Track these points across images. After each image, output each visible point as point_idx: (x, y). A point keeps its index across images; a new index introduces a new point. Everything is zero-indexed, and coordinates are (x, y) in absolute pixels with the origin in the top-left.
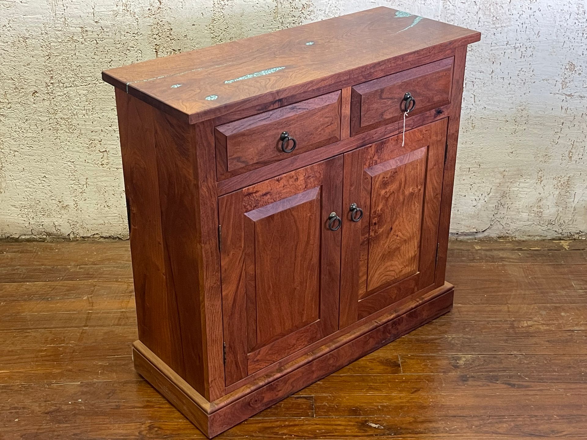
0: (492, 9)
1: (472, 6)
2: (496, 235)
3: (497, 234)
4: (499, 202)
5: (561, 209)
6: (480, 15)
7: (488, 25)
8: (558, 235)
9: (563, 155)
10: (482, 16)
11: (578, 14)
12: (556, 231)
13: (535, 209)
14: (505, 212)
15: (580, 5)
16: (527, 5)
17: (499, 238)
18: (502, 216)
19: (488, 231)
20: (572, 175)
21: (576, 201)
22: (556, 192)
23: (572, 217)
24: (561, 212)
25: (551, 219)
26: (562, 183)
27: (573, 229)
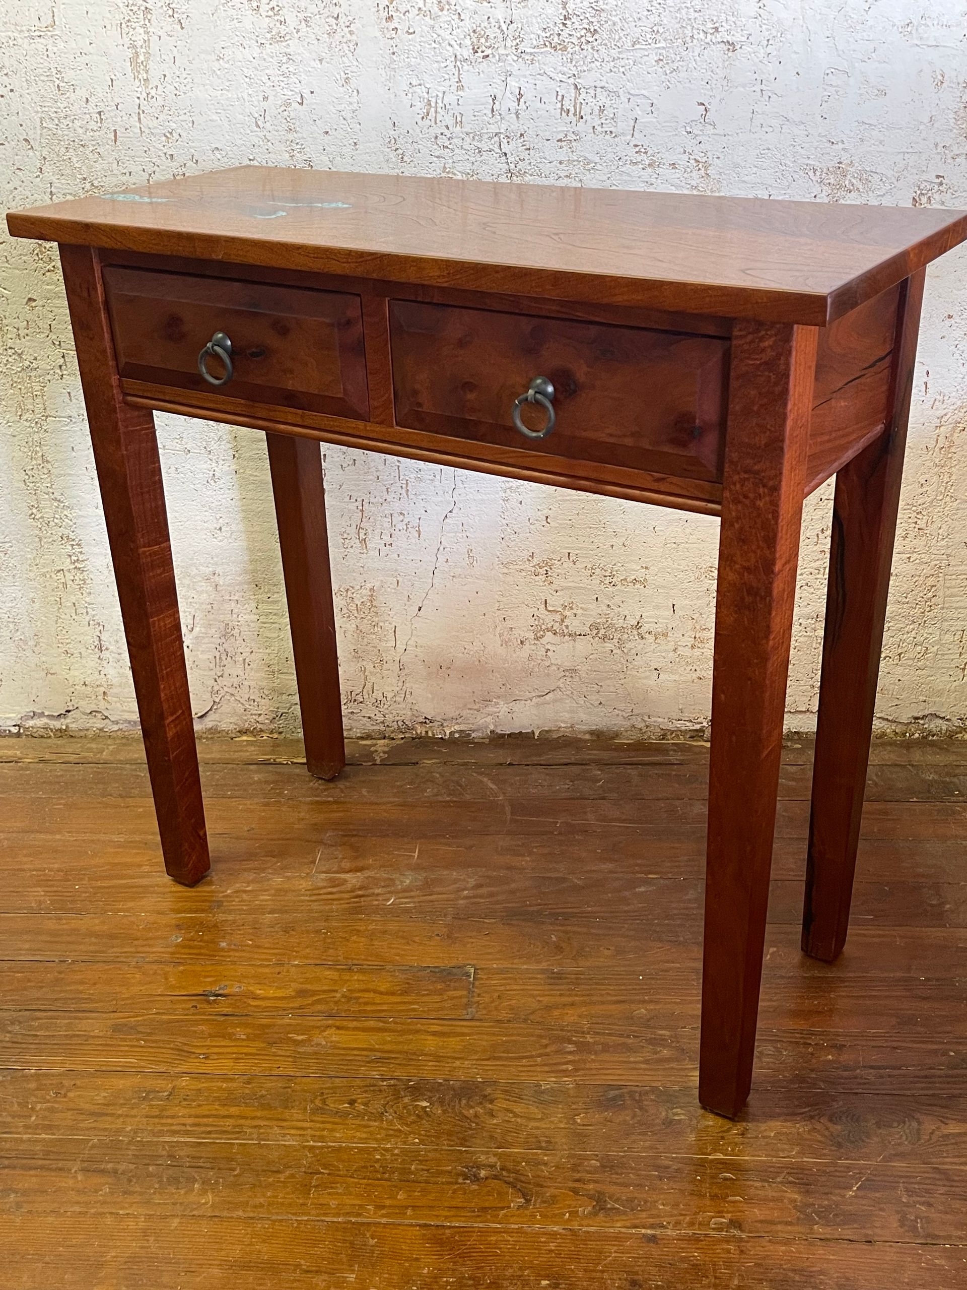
0: (74, 160)
1: (23, 153)
2: (232, 727)
3: (236, 724)
4: (221, 648)
5: (369, 667)
6: (49, 173)
8: (377, 727)
9: (345, 536)
10: (54, 179)
12: (369, 718)
14: (242, 674)
15: (295, 147)
16: (160, 146)
17: (243, 732)
18: (236, 681)
19: (211, 716)
20: (377, 584)
21: (401, 647)
22: (348, 625)
23: (400, 684)
24: (371, 672)
25: (352, 689)
26: (359, 604)
27: (409, 713)
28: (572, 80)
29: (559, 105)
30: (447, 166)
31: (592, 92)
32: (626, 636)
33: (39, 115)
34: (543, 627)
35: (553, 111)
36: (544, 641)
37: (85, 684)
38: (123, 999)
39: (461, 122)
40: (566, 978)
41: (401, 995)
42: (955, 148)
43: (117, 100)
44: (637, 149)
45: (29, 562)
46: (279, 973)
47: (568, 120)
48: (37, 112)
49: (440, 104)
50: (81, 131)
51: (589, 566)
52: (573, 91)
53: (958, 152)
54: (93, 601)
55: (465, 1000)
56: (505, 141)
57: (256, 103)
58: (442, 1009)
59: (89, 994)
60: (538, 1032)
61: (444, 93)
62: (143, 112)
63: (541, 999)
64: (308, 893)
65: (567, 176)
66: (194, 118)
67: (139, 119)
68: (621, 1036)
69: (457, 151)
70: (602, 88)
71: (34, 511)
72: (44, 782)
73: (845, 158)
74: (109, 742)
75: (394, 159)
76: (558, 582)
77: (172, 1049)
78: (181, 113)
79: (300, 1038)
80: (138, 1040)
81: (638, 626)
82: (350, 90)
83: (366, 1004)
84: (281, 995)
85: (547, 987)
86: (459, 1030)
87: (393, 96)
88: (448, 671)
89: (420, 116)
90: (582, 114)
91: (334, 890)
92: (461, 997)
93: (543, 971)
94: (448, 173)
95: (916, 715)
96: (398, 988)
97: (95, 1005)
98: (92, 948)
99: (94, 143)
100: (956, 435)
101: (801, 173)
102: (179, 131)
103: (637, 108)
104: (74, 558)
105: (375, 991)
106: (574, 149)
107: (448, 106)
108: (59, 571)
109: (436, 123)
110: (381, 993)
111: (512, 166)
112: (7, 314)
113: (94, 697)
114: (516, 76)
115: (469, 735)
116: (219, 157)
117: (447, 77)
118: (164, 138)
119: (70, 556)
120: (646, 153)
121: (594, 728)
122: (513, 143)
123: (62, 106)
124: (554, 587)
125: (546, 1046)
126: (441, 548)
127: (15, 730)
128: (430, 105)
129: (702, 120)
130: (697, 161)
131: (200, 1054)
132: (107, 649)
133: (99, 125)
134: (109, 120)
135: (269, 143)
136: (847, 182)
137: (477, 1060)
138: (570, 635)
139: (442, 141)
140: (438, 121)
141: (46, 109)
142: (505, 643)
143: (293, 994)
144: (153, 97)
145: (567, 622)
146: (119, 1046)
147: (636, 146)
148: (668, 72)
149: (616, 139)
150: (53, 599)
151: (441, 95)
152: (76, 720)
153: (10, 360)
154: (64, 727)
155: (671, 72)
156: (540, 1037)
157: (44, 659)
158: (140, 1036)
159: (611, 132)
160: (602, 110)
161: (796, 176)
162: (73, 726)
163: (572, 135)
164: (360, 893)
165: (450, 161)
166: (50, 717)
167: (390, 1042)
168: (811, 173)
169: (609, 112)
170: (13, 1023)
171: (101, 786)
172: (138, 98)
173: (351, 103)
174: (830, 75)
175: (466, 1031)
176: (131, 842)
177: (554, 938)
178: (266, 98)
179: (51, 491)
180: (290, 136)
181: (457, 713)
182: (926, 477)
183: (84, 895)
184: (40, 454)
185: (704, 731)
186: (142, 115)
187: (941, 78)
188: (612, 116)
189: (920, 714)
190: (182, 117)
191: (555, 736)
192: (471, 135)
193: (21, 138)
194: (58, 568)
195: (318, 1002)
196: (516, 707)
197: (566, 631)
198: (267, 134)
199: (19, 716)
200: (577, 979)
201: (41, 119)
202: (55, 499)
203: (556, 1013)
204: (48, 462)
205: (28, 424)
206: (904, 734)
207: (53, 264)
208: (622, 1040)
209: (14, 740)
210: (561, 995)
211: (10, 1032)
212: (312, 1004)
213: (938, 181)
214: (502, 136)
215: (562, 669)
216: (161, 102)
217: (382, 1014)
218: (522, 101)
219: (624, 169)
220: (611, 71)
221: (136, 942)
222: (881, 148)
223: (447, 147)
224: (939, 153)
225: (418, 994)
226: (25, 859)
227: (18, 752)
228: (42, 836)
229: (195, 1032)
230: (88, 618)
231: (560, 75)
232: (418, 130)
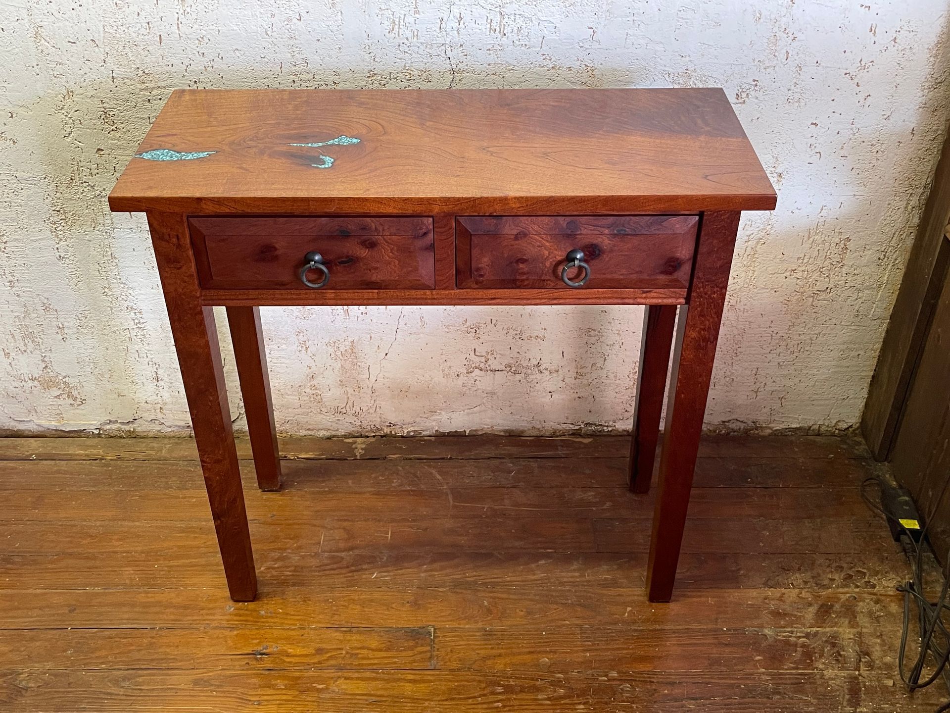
0: (130, 55)
1: (91, 49)
5: (351, 391)
6: (111, 64)
7: (132, 85)
8: (356, 429)
10: (115, 68)
11: (295, 66)
12: (350, 423)
13: (308, 390)
15: (295, 49)
16: (195, 47)
20: (356, 339)
21: (373, 379)
22: (335, 364)
23: (372, 402)
24: (351, 394)
25: (339, 405)
26: (343, 351)
27: (379, 420)
28: (498, 9)
29: (488, 26)
30: (407, 65)
31: (512, 18)
32: (529, 371)
33: (102, 23)
34: (473, 366)
35: (484, 30)
36: (473, 374)
37: (146, 402)
38: (198, 658)
39: (417, 35)
40: (495, 635)
41: (386, 651)
42: (767, 62)
43: (162, 14)
44: (544, 57)
45: (104, 323)
46: (302, 635)
47: (495, 36)
48: (101, 21)
49: (402, 23)
50: (134, 35)
51: (505, 328)
52: (499, 16)
53: (769, 65)
54: (150, 349)
55: (429, 654)
56: (449, 49)
57: (266, 19)
58: (414, 661)
59: (174, 655)
60: (478, 678)
61: (405, 15)
62: (181, 23)
63: (479, 652)
64: (318, 569)
65: (493, 74)
66: (220, 28)
67: (178, 27)
68: (532, 679)
69: (414, 55)
70: (520, 15)
71: (106, 290)
72: (123, 477)
73: (691, 67)
74: (166, 441)
75: (368, 60)
76: (483, 338)
77: (236, 698)
78: (210, 24)
79: (321, 687)
80: (212, 691)
81: (538, 365)
82: (336, 12)
83: (363, 658)
84: (305, 653)
85: (483, 642)
86: (425, 678)
87: (367, 17)
88: (407, 394)
89: (387, 31)
90: (505, 32)
91: (335, 566)
92: (426, 652)
93: (479, 630)
94: (407, 70)
95: (724, 420)
96: (384, 645)
97: (180, 664)
98: (172, 617)
99: (144, 43)
100: (759, 246)
101: (660, 75)
102: (208, 37)
103: (545, 30)
104: (136, 321)
105: (369, 649)
106: (499, 56)
107: (407, 25)
108: (125, 329)
109: (399, 36)
110: (373, 650)
111: (454, 66)
112: (82, 159)
113: (153, 411)
114: (458, 5)
115: (420, 433)
116: (239, 55)
117: (407, 4)
118: (197, 41)
119: (134, 320)
120: (550, 60)
121: (507, 428)
122: (455, 51)
123: (119, 17)
124: (481, 341)
125: (484, 689)
126: (402, 316)
127: (96, 432)
128: (395, 23)
129: (591, 39)
130: (586, 66)
131: (255, 701)
132: (162, 380)
133: (148, 31)
134: (156, 28)
135: (276, 47)
136: (691, 83)
137: (439, 701)
138: (491, 371)
139: (404, 48)
140: (400, 34)
141: (107, 19)
142: (446, 376)
143: (314, 652)
144: (188, 13)
145: (489, 362)
146: (199, 696)
147: (544, 55)
148: (567, 5)
149: (529, 50)
150: (121, 347)
151: (402, 17)
152: (140, 425)
153: (85, 190)
154: (132, 430)
155: (570, 6)
156: (480, 681)
157: (116, 386)
158: (212, 688)
159: (526, 45)
160: (520, 29)
161: (656, 78)
162: (139, 429)
163: (498, 46)
164: (353, 568)
165: (409, 62)
166: (122, 423)
167: (382, 689)
168: (667, 76)
169: (525, 31)
170: (124, 680)
171: (163, 480)
172: (178, 13)
173: (336, 21)
174: (682, 11)
175: (430, 678)
176: (190, 528)
177: (486, 603)
178: (273, 16)
179: (118, 277)
180: (292, 42)
181: (413, 420)
182: (738, 273)
183: (162, 573)
184: (110, 253)
185: (581, 430)
186: (180, 25)
187: (759, 16)
188: (527, 34)
189: (726, 419)
190: (211, 27)
191: (480, 433)
192: (425, 45)
193: (89, 39)
194: (125, 328)
195: (331, 658)
196: (453, 415)
197: (488, 368)
198: (275, 40)
199: (99, 423)
200: (502, 635)
201: (104, 26)
202: (122, 283)
203: (489, 662)
204: (115, 258)
205: (100, 233)
206: (715, 431)
207: (116, 126)
208: (533, 683)
209: (96, 440)
210: (492, 648)
211: (123, 687)
212: (327, 660)
213: (754, 83)
214: (447, 46)
215: (485, 392)
216: (194, 16)
217: (375, 667)
218: (462, 22)
219: (534, 70)
220: (527, 4)
221: (202, 612)
222: (716, 61)
223: (407, 52)
224: (755, 65)
225: (397, 650)
226: (118, 543)
227: (101, 451)
228: (126, 523)
229: (249, 684)
230: (147, 360)
231: (490, 6)
232: (387, 40)
